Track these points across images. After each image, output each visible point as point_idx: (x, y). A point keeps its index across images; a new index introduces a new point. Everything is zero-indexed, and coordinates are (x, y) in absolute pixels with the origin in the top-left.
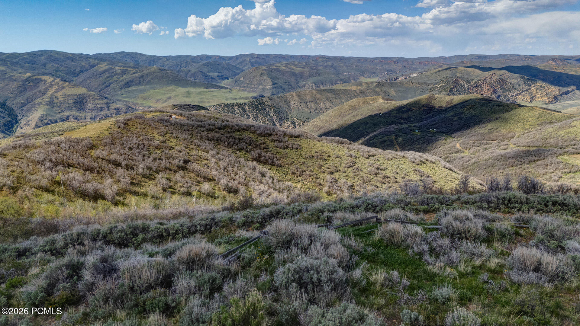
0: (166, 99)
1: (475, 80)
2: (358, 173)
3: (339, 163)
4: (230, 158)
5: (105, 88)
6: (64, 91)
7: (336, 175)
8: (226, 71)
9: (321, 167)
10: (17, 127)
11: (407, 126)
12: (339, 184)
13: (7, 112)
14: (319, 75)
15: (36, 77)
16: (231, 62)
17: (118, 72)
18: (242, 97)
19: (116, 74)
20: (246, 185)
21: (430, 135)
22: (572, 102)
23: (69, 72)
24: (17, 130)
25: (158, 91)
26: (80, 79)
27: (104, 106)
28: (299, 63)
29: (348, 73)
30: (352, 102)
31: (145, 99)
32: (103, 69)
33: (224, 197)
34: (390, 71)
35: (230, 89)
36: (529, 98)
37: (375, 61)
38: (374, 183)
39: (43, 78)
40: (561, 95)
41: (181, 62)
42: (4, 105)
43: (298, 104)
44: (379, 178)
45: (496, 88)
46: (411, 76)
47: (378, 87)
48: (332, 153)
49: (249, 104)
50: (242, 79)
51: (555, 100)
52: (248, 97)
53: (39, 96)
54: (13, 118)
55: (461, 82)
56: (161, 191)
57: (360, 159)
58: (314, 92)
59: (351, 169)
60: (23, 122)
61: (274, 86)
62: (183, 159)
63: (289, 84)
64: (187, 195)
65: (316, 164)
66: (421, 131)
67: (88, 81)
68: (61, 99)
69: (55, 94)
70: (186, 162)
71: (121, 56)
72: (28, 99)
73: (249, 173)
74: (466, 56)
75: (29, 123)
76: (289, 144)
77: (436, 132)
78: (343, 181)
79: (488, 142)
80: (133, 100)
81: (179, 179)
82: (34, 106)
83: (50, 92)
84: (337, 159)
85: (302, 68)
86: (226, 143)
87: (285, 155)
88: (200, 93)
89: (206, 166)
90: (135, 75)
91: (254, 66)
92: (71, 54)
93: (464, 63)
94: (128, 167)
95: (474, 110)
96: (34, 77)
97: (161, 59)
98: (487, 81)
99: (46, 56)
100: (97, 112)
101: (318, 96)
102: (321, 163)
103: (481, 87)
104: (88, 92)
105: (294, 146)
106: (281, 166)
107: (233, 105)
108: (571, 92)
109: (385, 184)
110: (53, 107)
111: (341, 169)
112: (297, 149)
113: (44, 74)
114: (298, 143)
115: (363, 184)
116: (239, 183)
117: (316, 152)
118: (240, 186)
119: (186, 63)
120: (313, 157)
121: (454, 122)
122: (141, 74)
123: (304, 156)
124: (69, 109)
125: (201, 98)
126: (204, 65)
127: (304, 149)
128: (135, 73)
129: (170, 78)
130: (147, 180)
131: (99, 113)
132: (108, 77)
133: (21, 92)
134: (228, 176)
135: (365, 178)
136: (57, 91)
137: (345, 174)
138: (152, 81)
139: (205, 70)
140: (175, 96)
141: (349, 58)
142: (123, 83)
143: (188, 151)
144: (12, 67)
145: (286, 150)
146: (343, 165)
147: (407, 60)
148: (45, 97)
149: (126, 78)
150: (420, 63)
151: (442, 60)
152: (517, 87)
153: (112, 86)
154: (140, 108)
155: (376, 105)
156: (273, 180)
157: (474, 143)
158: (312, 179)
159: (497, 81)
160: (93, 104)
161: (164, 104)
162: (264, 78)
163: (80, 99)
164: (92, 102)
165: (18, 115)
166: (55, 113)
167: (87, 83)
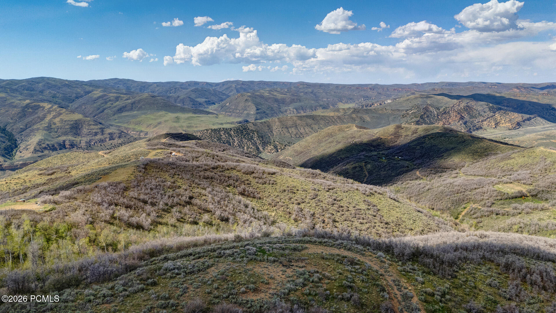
0: (156, 124)
1: (444, 107)
2: (319, 204)
3: (305, 196)
4: (222, 194)
5: (99, 113)
6: (61, 117)
7: (302, 206)
8: (212, 97)
9: (290, 199)
10: (17, 151)
11: (375, 153)
12: (304, 212)
13: (7, 137)
14: (300, 101)
15: (35, 104)
16: (218, 89)
17: (112, 98)
18: (228, 121)
19: (110, 100)
20: (234, 215)
21: (395, 162)
22: (534, 127)
23: (65, 99)
24: (17, 154)
25: (150, 116)
26: (75, 105)
27: (99, 131)
28: (281, 89)
29: (327, 99)
30: (329, 129)
31: (137, 124)
32: (98, 95)
33: (219, 224)
34: (367, 97)
35: (217, 115)
36: (493, 124)
37: (353, 88)
38: (331, 212)
39: (42, 104)
40: (524, 121)
41: (170, 88)
42: (4, 130)
43: (280, 129)
44: (335, 207)
45: (463, 115)
46: (386, 102)
47: (354, 113)
48: (300, 187)
49: (234, 129)
50: (228, 104)
51: (518, 125)
52: (234, 122)
53: (37, 121)
54: (13, 142)
55: (431, 109)
56: (176, 221)
57: (322, 192)
58: (295, 118)
59: (313, 200)
60: (22, 146)
61: (258, 111)
62: (188, 196)
63: (272, 109)
64: (193, 224)
65: (287, 197)
66: (388, 159)
67: (83, 107)
68: (58, 124)
69: (52, 120)
70: (191, 198)
71: (114, 82)
72: (27, 125)
73: (236, 205)
74: (437, 83)
75: (28, 147)
76: (267, 180)
77: (401, 160)
78: (307, 210)
79: (443, 170)
80: (125, 125)
81: (188, 212)
82: (32, 131)
83: (48, 118)
84: (304, 192)
85: (284, 94)
86: (219, 181)
87: (263, 190)
88: (188, 119)
89: (205, 201)
90: (127, 101)
91: (239, 92)
92: (67, 80)
93: (435, 90)
94: (153, 204)
95: (434, 140)
96: (33, 104)
97: (151, 85)
98: (455, 108)
99: (43, 83)
100: (92, 137)
101: (299, 122)
102: (291, 196)
103: (449, 113)
104: (84, 118)
105: (271, 182)
106: (260, 198)
107: (219, 130)
108: (533, 118)
109: (339, 212)
110: (51, 132)
111: (306, 200)
112: (273, 184)
113: (43, 101)
114: (274, 179)
115: (322, 213)
116: (229, 213)
117: (288, 187)
118: (230, 216)
119: (175, 89)
120: (285, 191)
121: (417, 151)
122: (133, 100)
123: (278, 190)
124: (66, 134)
125: (189, 123)
126: (192, 91)
127: (278, 184)
128: (127, 99)
129: (160, 104)
130: (165, 213)
132: (102, 103)
133: (20, 117)
134: (221, 208)
135: (324, 207)
136: (55, 117)
137: (309, 205)
138: (143, 107)
139: (193, 96)
140: (165, 121)
141: (329, 85)
142: (116, 109)
143: (191, 189)
144: (12, 94)
145: (264, 185)
146: (308, 197)
147: (383, 87)
148: (43, 122)
149: (119, 104)
150: (395, 90)
151: (415, 87)
152: (482, 113)
153: (106, 111)
154: (132, 132)
155: (349, 132)
156: (254, 210)
157: (431, 171)
158: (284, 208)
159: (464, 108)
160: (88, 129)
161: (155, 129)
162: (249, 104)
163: (76, 124)
164: (87, 127)
165: (17, 139)
166: (53, 138)
167: (82, 109)
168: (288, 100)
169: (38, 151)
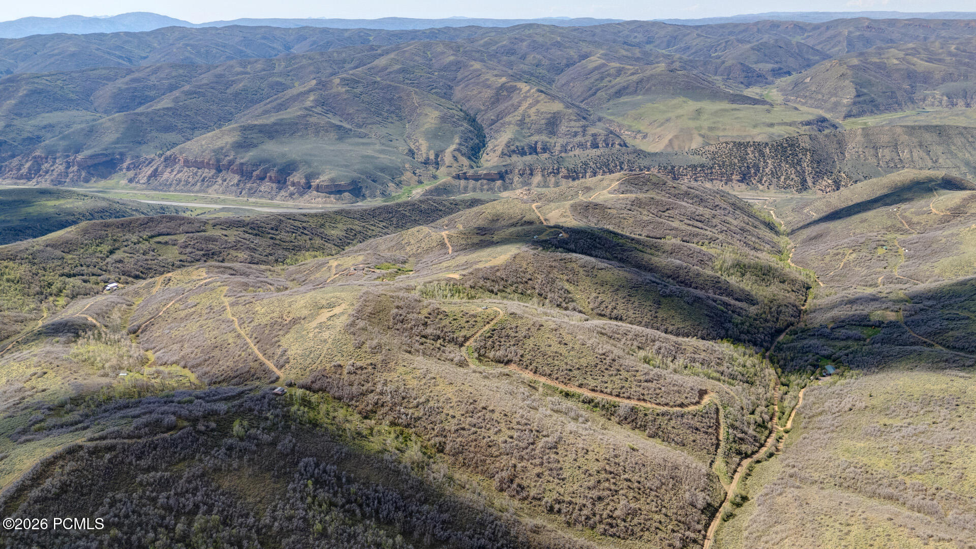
0: (664, 120)
5: (590, 96)
6: (538, 106)
8: (790, 59)
10: (484, 152)
13: (476, 132)
15: (511, 83)
17: (612, 71)
18: (785, 121)
19: (609, 75)
24: (483, 156)
25: (658, 105)
27: (580, 129)
31: (636, 119)
32: (595, 64)
39: (519, 85)
41: (721, 39)
42: (474, 120)
43: (861, 150)
50: (808, 80)
53: (510, 111)
54: (481, 139)
60: (490, 145)
61: (858, 99)
63: (892, 95)
67: (571, 84)
68: (533, 118)
69: (527, 110)
71: (630, 28)
72: (499, 115)
75: (495, 148)
80: (620, 120)
82: (503, 125)
83: (523, 108)
88: (716, 113)
90: (632, 77)
96: (509, 84)
99: (529, 41)
100: (570, 138)
101: (904, 138)
104: (564, 110)
110: (523, 129)
113: (521, 77)
119: (729, 40)
122: (641, 75)
124: (539, 132)
125: (715, 122)
126: (754, 48)
128: (633, 74)
129: (680, 84)
131: (571, 140)
132: (597, 80)
133: (493, 103)
136: (530, 106)
138: (653, 88)
139: (752, 59)
140: (678, 117)
142: (613, 90)
148: (516, 113)
149: (621, 81)
153: (599, 94)
154: (626, 133)
160: (567, 127)
161: (659, 129)
162: (845, 84)
163: (554, 118)
164: (566, 124)
165: (487, 136)
166: (524, 137)
167: (570, 88)
168: (937, 76)
169: (505, 154)
